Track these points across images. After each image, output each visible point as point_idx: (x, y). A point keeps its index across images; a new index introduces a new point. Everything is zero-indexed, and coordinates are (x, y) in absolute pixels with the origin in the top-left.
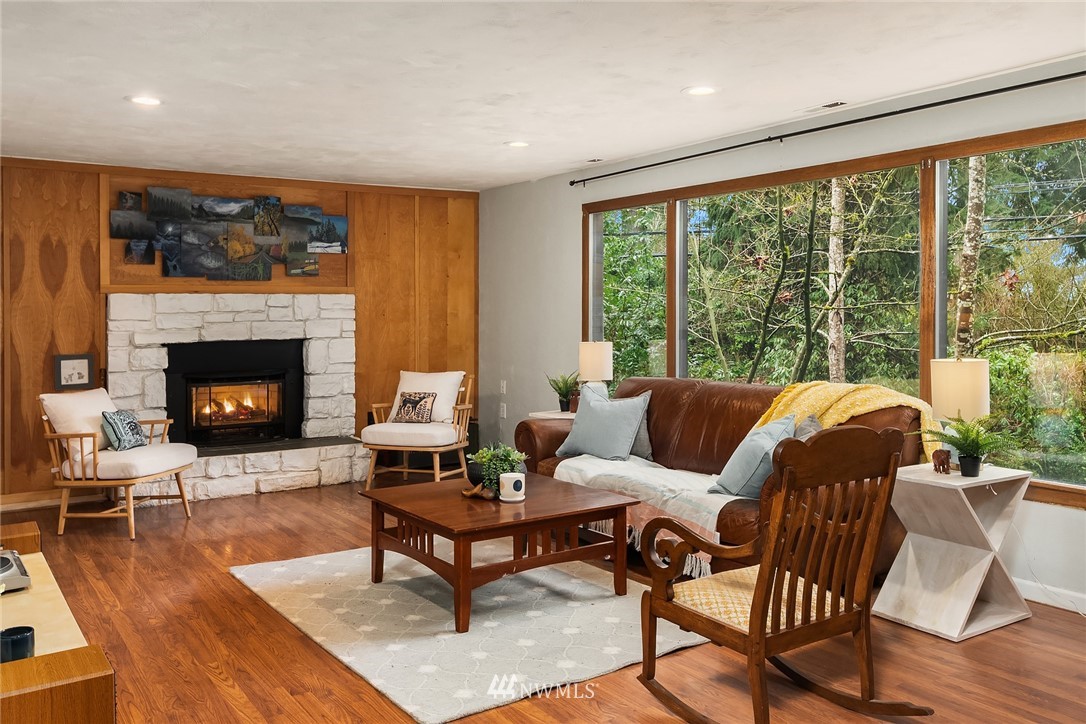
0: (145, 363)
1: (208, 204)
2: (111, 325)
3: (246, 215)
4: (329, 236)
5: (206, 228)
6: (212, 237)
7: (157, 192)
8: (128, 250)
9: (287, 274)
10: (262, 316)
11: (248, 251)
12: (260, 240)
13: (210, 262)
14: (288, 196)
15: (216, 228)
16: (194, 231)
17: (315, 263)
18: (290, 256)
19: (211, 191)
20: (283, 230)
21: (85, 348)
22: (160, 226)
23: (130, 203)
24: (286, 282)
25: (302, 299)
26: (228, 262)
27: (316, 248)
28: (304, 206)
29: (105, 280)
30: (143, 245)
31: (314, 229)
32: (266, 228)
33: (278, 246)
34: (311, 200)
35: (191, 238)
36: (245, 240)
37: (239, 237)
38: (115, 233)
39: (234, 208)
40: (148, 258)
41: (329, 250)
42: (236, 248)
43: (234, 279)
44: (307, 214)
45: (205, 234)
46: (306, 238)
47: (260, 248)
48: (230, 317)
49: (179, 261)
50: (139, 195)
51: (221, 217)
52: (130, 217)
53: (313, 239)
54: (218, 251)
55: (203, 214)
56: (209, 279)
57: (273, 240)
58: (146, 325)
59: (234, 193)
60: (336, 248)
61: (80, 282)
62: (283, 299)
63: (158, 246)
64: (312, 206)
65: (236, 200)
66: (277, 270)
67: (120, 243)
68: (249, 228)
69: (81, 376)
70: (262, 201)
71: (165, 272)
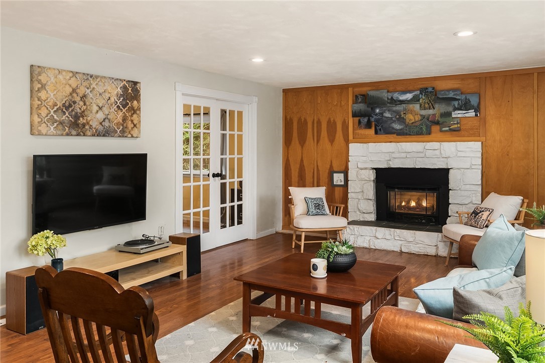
0: (363, 177)
1: (396, 96)
2: (350, 158)
3: (415, 99)
4: (466, 106)
5: (394, 109)
6: (398, 113)
7: (372, 93)
8: (360, 122)
9: (441, 131)
10: (422, 155)
11: (417, 119)
12: (423, 112)
13: (397, 126)
14: (441, 86)
15: (399, 108)
16: (389, 111)
17: (457, 123)
18: (441, 120)
19: (398, 89)
20: (437, 106)
21: (343, 168)
22: (373, 109)
23: (360, 101)
24: (440, 135)
25: (446, 145)
26: (407, 126)
27: (457, 114)
28: (449, 90)
29: (351, 137)
30: (366, 120)
31: (456, 103)
32: (427, 106)
33: (434, 115)
34: (456, 86)
35: (387, 115)
36: (416, 113)
37: (411, 112)
38: (355, 115)
39: (409, 96)
40: (368, 125)
41: (467, 115)
42: (410, 118)
43: (410, 135)
44: (451, 95)
45: (394, 111)
46: (451, 109)
47: (423, 117)
48: (404, 155)
49: (382, 126)
50: (363, 95)
51: (402, 102)
52: (361, 107)
53: (455, 109)
54: (401, 120)
55: (394, 102)
56: (397, 135)
57: (431, 112)
58: (364, 159)
59: (411, 88)
60: (471, 113)
61: (342, 138)
62: (435, 145)
63: (373, 120)
64: (454, 90)
65: (410, 92)
66: (435, 128)
67: (357, 119)
68: (417, 107)
69: (341, 182)
70: (424, 91)
71: (376, 133)
